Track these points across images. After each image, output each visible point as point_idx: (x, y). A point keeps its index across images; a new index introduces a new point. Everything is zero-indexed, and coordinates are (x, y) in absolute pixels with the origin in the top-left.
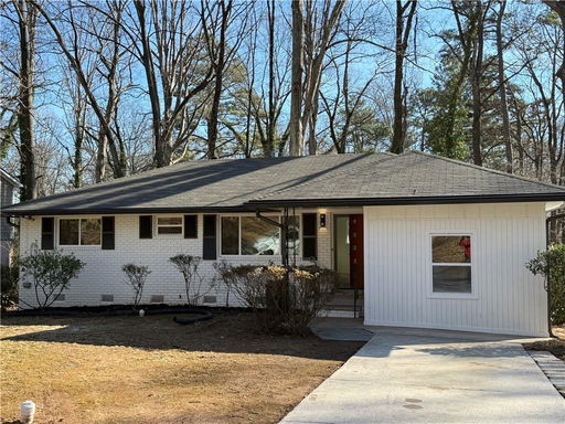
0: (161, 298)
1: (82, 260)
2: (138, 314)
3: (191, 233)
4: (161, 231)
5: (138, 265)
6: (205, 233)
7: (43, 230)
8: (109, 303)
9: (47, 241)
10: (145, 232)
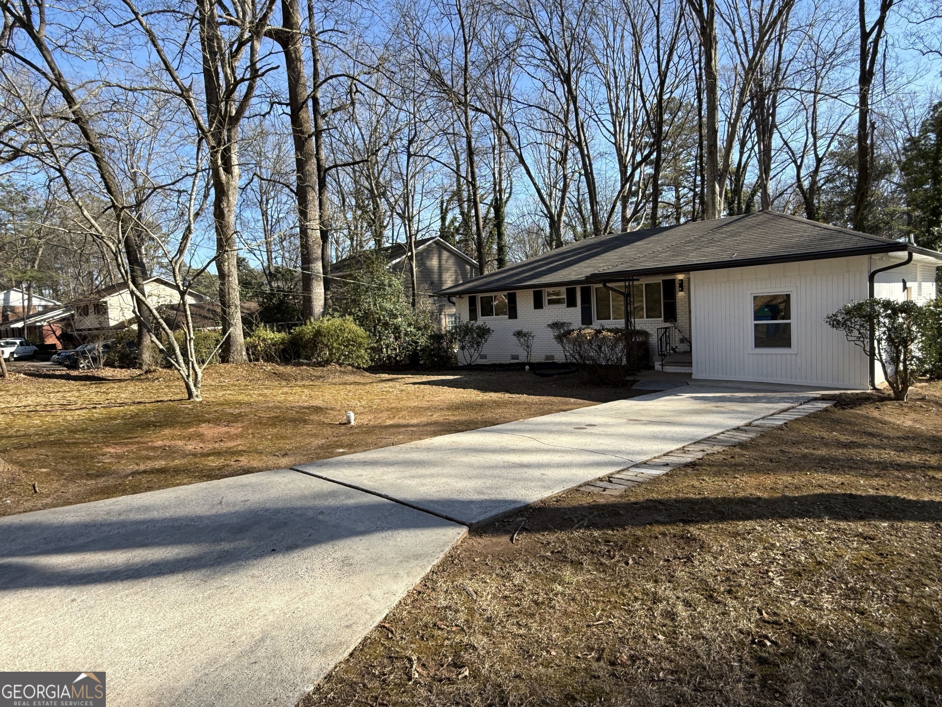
0: (552, 357)
1: (491, 328)
2: (524, 369)
3: (571, 303)
4: (551, 302)
5: (525, 331)
6: (582, 303)
7: (470, 306)
8: (516, 361)
9: (473, 315)
10: (538, 304)
